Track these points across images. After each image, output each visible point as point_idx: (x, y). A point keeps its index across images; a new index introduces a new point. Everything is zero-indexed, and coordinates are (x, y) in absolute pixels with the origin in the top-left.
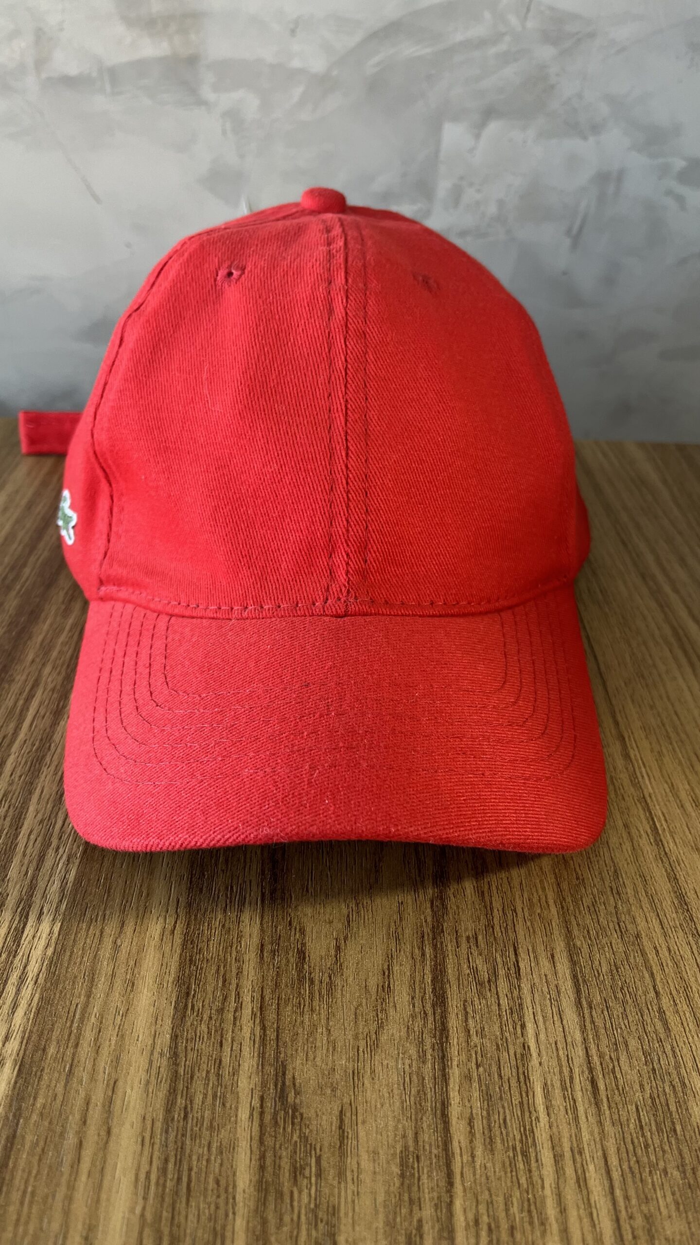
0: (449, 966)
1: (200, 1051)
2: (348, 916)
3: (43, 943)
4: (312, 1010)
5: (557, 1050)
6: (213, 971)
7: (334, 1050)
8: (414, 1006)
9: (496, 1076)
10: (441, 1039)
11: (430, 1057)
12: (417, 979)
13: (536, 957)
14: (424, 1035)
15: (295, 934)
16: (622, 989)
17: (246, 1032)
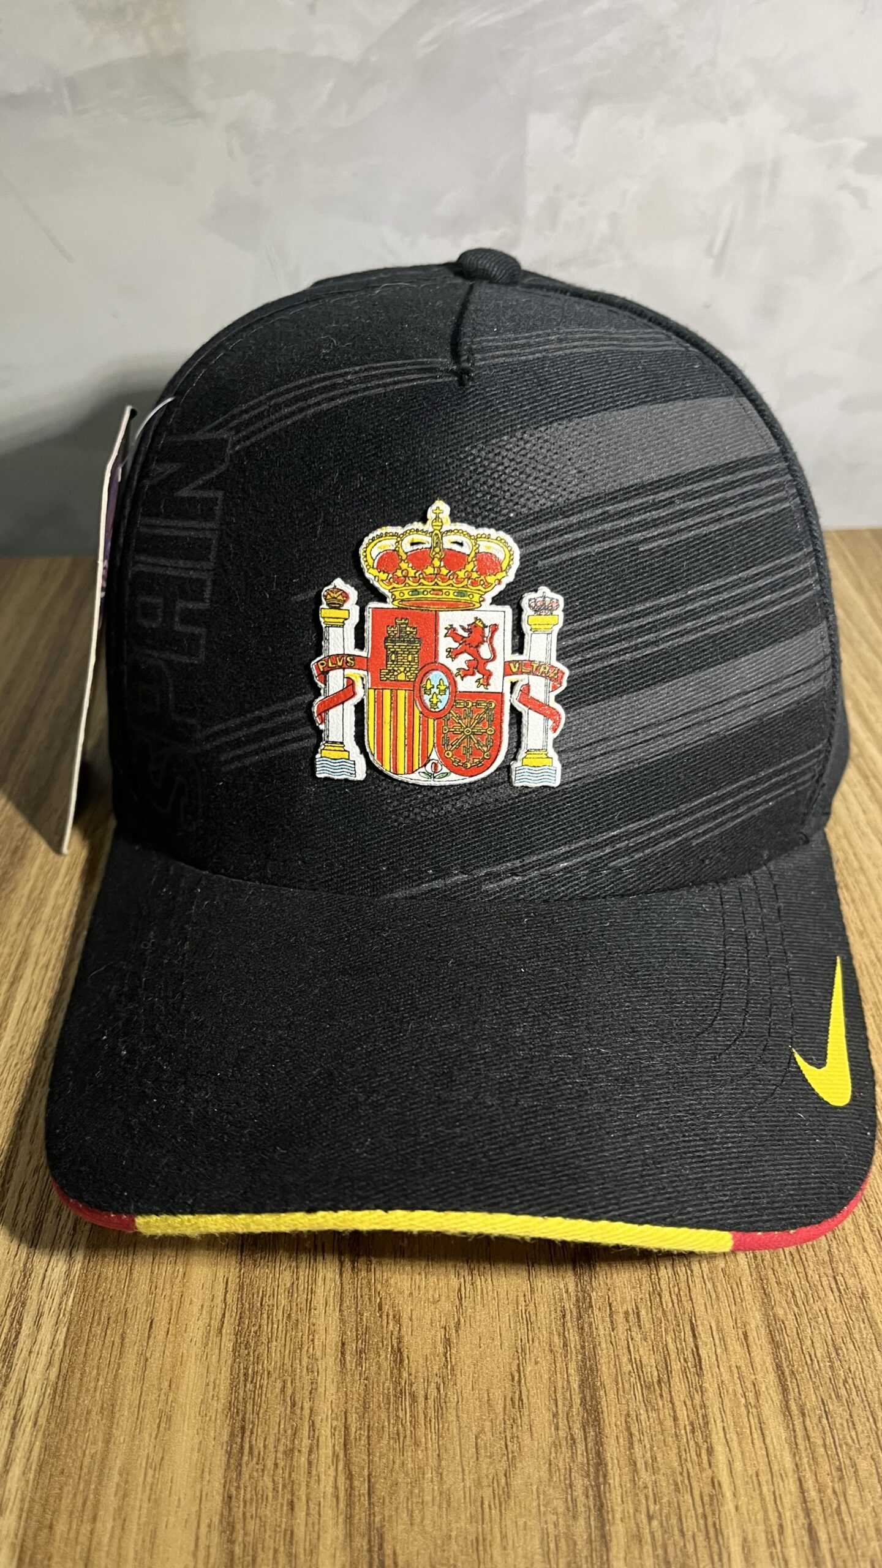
0: (602, 1361)
1: (263, 1518)
2: (460, 1290)
3: (43, 1360)
4: (415, 1443)
5: (760, 1485)
6: (278, 1390)
7: (449, 1505)
8: (557, 1429)
9: (676, 1532)
10: (597, 1478)
11: (583, 1509)
12: (560, 1385)
13: (723, 1339)
14: (573, 1474)
15: (388, 1323)
16: (845, 1381)
17: (326, 1486)
